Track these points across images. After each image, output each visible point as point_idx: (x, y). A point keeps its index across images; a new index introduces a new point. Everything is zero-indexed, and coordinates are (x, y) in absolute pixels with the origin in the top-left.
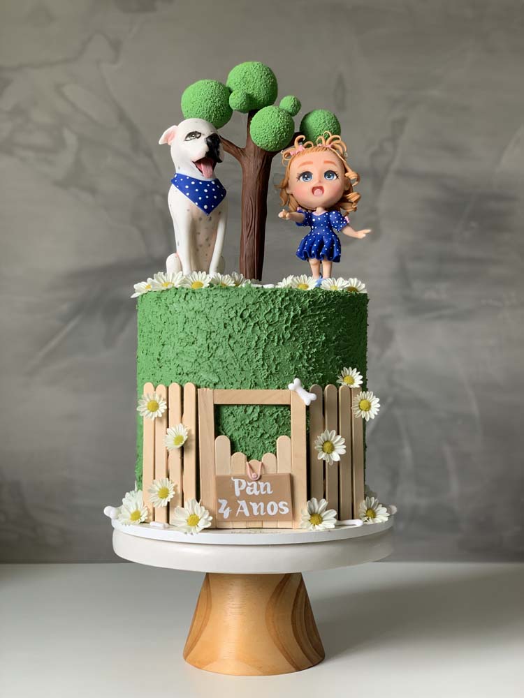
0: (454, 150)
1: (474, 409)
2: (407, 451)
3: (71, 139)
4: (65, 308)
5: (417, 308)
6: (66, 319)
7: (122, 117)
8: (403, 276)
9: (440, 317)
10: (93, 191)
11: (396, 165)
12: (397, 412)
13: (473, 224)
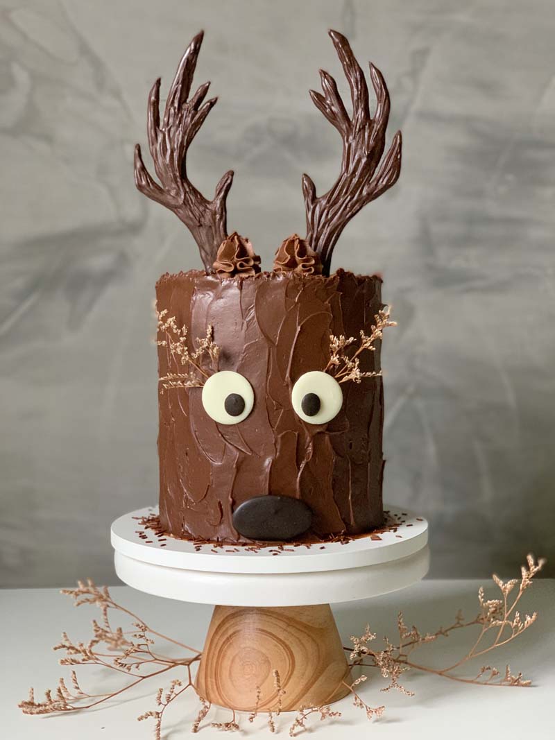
0: (487, 87)
1: (511, 398)
2: (431, 450)
3: (22, 77)
4: (19, 283)
5: (444, 279)
6: (22, 296)
7: (84, 50)
8: (425, 242)
9: (469, 290)
10: (48, 138)
11: (417, 105)
12: (420, 404)
13: (510, 177)
